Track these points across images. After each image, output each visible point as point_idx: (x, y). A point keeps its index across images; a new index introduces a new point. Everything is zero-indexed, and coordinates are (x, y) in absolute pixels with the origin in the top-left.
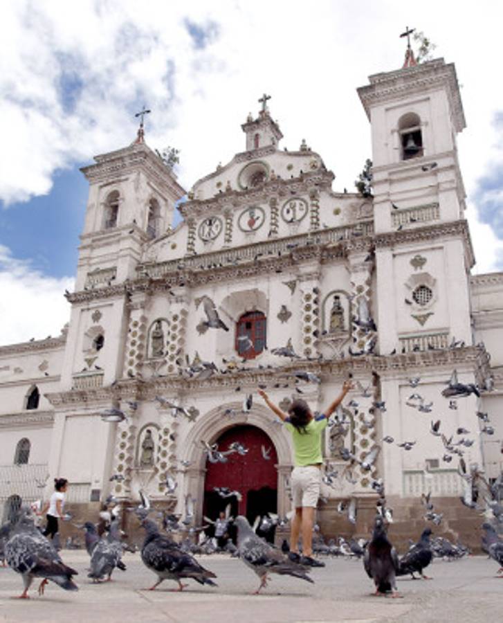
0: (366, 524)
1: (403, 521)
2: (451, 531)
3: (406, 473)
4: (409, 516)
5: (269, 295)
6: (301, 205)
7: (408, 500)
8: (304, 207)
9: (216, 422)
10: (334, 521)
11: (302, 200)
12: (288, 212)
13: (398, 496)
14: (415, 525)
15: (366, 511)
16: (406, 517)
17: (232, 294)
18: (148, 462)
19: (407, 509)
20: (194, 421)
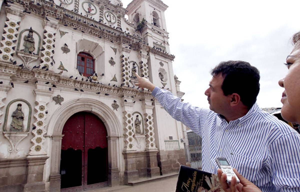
0: (153, 163)
1: (166, 160)
2: (178, 162)
3: (165, 141)
4: (167, 158)
5: (104, 50)
6: (113, 17)
7: (166, 151)
8: (114, 18)
9: (73, 107)
10: (138, 163)
11: (113, 15)
12: (108, 16)
13: (164, 150)
14: (169, 162)
15: (153, 157)
16: (167, 159)
17: (84, 39)
18: (20, 128)
19: (167, 156)
20: (60, 104)
